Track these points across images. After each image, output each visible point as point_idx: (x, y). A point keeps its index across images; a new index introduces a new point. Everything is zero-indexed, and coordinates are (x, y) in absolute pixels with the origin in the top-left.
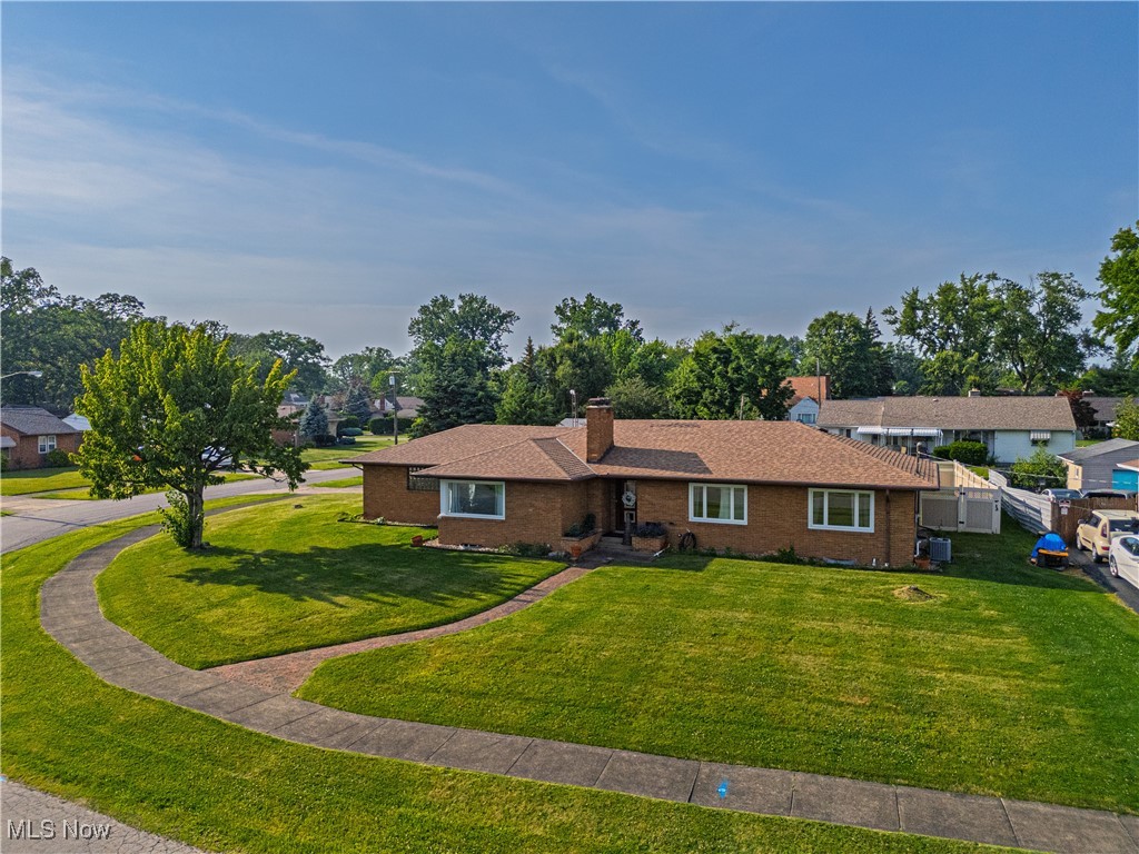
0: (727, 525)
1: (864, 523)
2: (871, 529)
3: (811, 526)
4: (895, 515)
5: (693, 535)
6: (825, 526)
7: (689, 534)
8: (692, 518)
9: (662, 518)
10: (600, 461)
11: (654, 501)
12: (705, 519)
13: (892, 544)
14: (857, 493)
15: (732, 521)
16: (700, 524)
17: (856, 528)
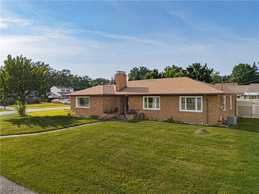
0: (154, 110)
1: (199, 109)
2: (201, 111)
3: (181, 110)
4: (210, 105)
5: (143, 114)
6: (186, 110)
7: (142, 113)
8: (144, 108)
9: (136, 108)
10: (120, 91)
11: (133, 103)
12: (148, 109)
13: (209, 117)
14: (196, 97)
15: (156, 109)
16: (146, 110)
17: (196, 111)
